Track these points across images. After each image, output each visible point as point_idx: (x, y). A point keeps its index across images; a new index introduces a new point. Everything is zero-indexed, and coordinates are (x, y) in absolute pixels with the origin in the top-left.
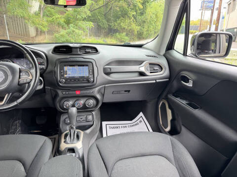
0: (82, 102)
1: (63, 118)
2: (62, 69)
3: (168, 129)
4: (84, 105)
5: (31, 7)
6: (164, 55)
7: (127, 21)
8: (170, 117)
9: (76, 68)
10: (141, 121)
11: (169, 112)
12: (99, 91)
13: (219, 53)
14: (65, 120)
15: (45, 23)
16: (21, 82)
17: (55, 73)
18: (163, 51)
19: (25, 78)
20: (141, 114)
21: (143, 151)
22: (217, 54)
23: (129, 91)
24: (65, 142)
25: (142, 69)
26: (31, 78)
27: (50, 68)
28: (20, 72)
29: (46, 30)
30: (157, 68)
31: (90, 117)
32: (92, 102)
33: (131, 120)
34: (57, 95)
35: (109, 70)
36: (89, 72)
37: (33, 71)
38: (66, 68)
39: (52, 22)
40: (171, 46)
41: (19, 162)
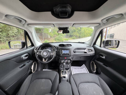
0: (66, 61)
1: (60, 65)
2: (61, 51)
3: (95, 71)
4: (67, 62)
5: (49, 30)
6: (92, 46)
7: (76, 33)
8: (95, 68)
9: (65, 51)
10: (84, 67)
11: (95, 66)
12: (72, 58)
13: (113, 45)
14: (61, 66)
15: (53, 35)
16: (51, 55)
17: (59, 52)
18: (92, 45)
19: (52, 54)
20: (84, 65)
21: (89, 81)
22: (112, 46)
23: (81, 58)
24: (62, 74)
25: (86, 51)
26: (54, 54)
27: (58, 50)
28: (51, 52)
29: (53, 36)
30: (90, 51)
31: (68, 66)
32: (69, 61)
33: (80, 66)
34: (59, 59)
35: (75, 51)
36: (69, 52)
37: (54, 52)
38: (62, 51)
39: (54, 34)
40: (95, 44)
41: (50, 80)
